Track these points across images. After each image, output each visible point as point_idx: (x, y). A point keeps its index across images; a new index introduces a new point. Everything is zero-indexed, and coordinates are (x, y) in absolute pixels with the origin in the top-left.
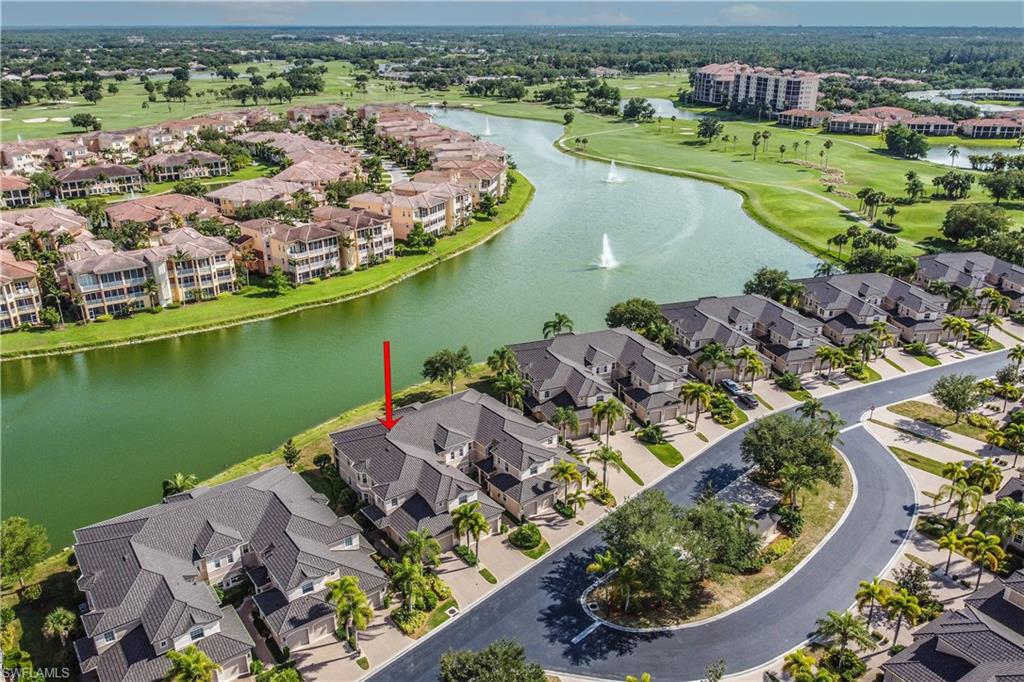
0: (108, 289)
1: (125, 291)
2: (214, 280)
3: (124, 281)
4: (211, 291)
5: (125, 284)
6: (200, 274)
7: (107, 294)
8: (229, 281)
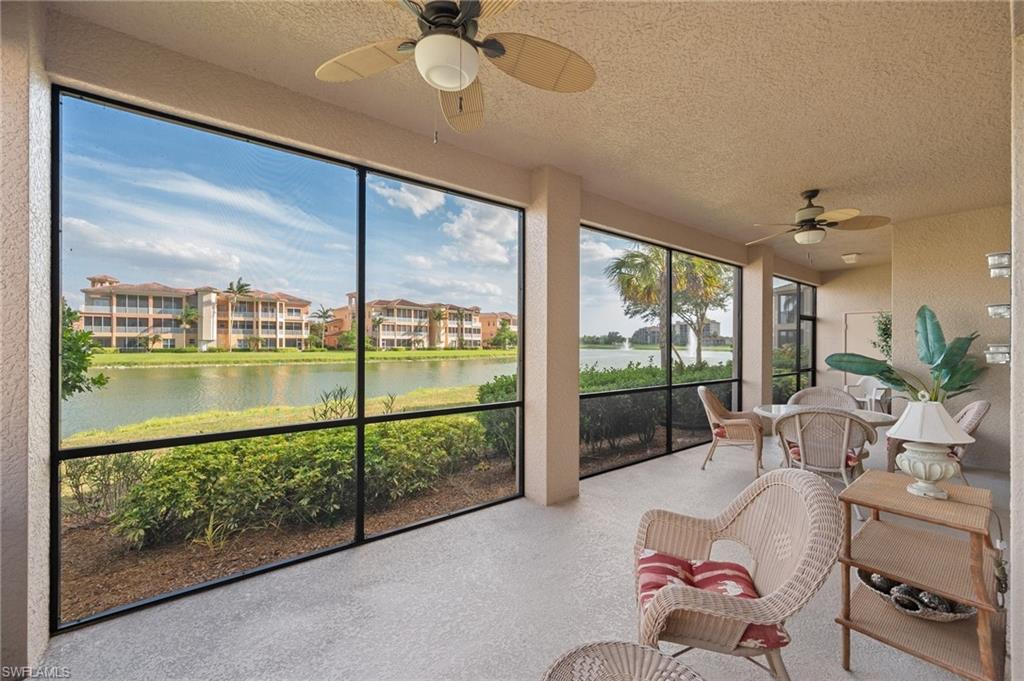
0: (123, 315)
1: (151, 323)
2: (278, 330)
3: (151, 309)
4: (273, 342)
5: (151, 313)
6: (261, 319)
7: (121, 322)
8: (298, 337)
